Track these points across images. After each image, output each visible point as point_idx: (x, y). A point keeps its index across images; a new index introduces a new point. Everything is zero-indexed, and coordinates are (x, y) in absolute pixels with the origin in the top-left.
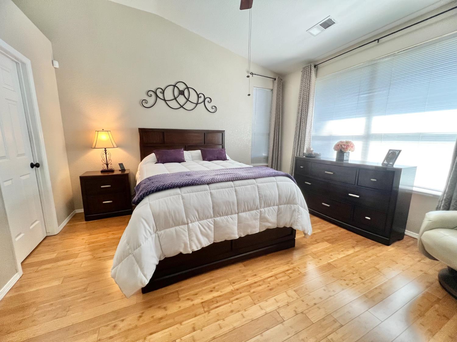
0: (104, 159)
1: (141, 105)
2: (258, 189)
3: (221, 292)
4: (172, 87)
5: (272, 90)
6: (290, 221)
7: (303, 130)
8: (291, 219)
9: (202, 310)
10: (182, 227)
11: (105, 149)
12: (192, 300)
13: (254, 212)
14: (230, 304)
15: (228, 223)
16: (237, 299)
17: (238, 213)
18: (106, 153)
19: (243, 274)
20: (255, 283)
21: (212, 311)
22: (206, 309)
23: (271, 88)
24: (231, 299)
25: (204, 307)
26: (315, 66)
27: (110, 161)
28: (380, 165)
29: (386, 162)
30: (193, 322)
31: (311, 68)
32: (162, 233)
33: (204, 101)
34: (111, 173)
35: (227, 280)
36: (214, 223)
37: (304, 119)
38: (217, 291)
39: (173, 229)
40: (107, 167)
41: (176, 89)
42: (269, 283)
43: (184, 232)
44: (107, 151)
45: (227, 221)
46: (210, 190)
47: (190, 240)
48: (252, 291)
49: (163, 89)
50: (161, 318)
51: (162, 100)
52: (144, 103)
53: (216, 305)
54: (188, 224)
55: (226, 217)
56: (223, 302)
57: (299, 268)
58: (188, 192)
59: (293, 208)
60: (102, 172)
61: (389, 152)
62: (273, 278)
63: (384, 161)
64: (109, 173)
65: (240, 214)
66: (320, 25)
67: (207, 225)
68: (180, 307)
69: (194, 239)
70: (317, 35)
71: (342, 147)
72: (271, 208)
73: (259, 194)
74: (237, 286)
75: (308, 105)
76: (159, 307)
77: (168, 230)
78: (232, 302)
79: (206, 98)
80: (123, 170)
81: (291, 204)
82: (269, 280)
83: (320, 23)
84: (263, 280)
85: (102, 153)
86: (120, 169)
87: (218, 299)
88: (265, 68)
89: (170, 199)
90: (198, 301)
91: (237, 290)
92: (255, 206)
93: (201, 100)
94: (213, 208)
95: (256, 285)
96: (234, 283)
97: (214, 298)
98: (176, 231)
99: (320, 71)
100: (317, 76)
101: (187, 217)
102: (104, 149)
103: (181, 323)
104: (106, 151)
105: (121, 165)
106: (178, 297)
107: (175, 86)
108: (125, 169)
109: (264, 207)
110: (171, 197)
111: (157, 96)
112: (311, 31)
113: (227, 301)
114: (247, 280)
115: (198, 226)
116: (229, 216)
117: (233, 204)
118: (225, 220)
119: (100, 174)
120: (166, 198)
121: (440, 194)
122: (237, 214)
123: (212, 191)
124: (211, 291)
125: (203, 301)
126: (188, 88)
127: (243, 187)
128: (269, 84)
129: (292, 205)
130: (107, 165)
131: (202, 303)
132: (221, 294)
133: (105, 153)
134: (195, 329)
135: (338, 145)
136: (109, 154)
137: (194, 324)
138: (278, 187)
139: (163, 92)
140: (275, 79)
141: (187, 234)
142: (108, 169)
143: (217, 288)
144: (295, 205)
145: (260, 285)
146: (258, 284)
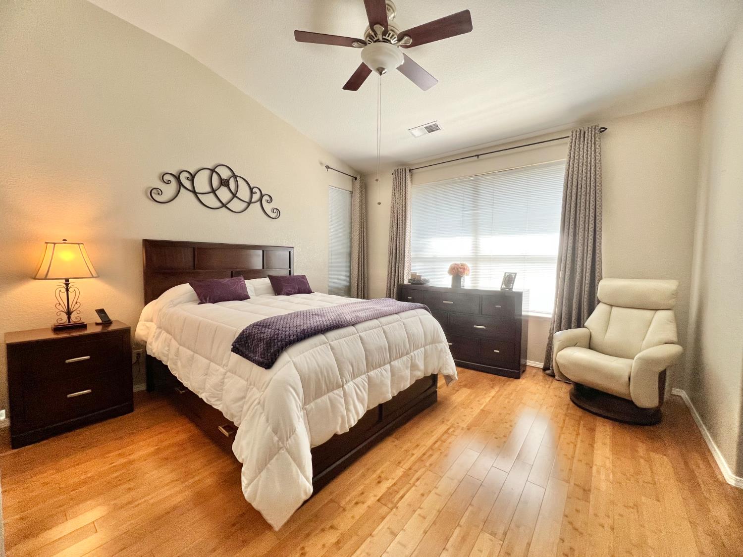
0: (61, 303)
1: (148, 197)
2: (405, 327)
3: (393, 479)
4: (207, 172)
5: (352, 192)
6: (438, 365)
7: (400, 249)
8: (439, 363)
9: (385, 509)
10: (336, 392)
11: (67, 280)
12: (363, 503)
13: (405, 358)
14: (414, 488)
15: (384, 377)
16: (418, 479)
17: (390, 363)
18: (67, 290)
19: (403, 449)
20: (424, 454)
21: (399, 505)
22: (390, 506)
23: (351, 190)
24: (411, 482)
25: (385, 505)
26: (410, 170)
27: (77, 306)
28: (499, 289)
29: (504, 286)
30: (386, 527)
31: (405, 172)
32: (312, 408)
33: (261, 200)
34: (78, 331)
35: (388, 463)
36: (368, 381)
37: (401, 235)
38: (387, 479)
39: (325, 398)
40: (69, 318)
41: (215, 176)
42: (440, 449)
43: (340, 399)
44: (69, 285)
45: (382, 375)
46: (358, 333)
47: (348, 410)
48: (428, 464)
49: (192, 172)
50: (338, 542)
51: (188, 192)
52: (155, 193)
53: (398, 496)
54: (343, 386)
55: (379, 369)
56: (405, 489)
57: (458, 423)
58: (335, 338)
59: (439, 348)
60: (57, 329)
61: (505, 275)
62: (439, 443)
63: (502, 285)
64: (70, 333)
65: (392, 363)
66: (425, 128)
67: (362, 384)
68: (353, 517)
69: (352, 407)
70: (418, 137)
71: (459, 271)
72: (419, 350)
73: (407, 333)
74: (406, 466)
75: (405, 217)
76: (323, 530)
77: (319, 401)
78: (414, 484)
79: (264, 195)
80: (106, 321)
81: (435, 343)
82: (436, 445)
83: (425, 126)
84: (431, 448)
85: (59, 289)
86: (100, 321)
87: (395, 488)
88: (343, 162)
89: (317, 351)
90: (371, 500)
91: (410, 469)
92: (406, 349)
93: (256, 197)
94: (366, 359)
95: (426, 456)
96: (400, 463)
97: (389, 488)
98: (330, 400)
99: (415, 177)
100: (413, 183)
101: (342, 375)
102: (64, 281)
103: (370, 535)
104: (67, 285)
105: (101, 312)
106: (340, 507)
107: (213, 171)
108: (110, 320)
109: (414, 350)
110: (318, 348)
111: (180, 184)
112: (413, 131)
113: (408, 486)
114: (413, 454)
115: (354, 387)
116: (382, 368)
117: (385, 349)
118: (379, 374)
119: (52, 336)
120: (312, 350)
121: (550, 316)
122: (389, 365)
123: (361, 334)
124: (379, 482)
125: (378, 498)
126: (234, 176)
127: (390, 325)
128: (347, 184)
129: (437, 344)
130: (69, 313)
131: (379, 500)
132: (394, 482)
133: (65, 290)
134: (395, 532)
135: (454, 268)
136: (76, 289)
137: (389, 528)
138: (421, 322)
139: (192, 178)
140: (356, 179)
141: (343, 401)
142: (69, 322)
143: (383, 476)
144: (441, 344)
145: (431, 455)
146: (428, 454)
